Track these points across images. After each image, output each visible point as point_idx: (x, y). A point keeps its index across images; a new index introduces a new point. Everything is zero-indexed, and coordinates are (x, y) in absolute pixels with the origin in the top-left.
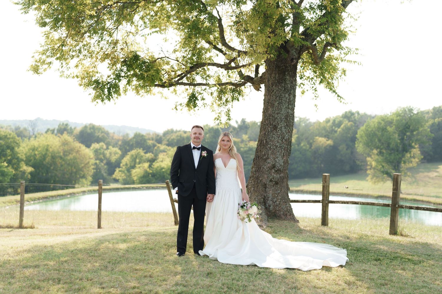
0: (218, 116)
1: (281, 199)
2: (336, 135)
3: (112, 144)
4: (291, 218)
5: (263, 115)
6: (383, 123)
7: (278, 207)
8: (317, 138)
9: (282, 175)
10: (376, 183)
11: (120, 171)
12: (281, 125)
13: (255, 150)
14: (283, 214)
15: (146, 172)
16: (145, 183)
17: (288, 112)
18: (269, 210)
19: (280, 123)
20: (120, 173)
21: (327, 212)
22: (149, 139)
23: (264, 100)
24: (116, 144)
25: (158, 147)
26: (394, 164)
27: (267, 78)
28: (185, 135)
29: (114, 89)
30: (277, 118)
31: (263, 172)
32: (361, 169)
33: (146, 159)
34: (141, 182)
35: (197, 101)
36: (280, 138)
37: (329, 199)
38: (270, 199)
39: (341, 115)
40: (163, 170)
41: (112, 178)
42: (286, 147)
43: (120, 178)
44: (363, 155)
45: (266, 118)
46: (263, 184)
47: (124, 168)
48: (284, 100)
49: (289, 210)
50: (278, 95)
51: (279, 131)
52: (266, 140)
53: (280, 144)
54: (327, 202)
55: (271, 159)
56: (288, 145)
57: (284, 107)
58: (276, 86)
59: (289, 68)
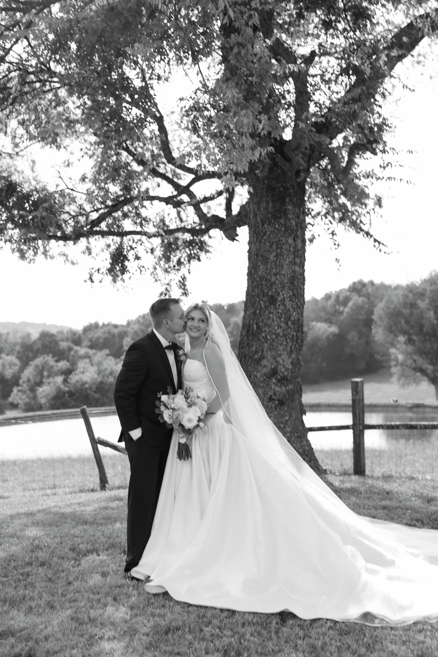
0: (166, 289)
2: (341, 318)
3: (6, 352)
5: (248, 280)
6: (411, 296)
10: (406, 387)
11: (19, 391)
15: (59, 390)
16: (58, 408)
20: (20, 394)
21: (361, 445)
22: (63, 340)
24: (12, 350)
25: (76, 351)
26: (430, 356)
28: (116, 331)
32: (383, 367)
33: (59, 370)
34: (53, 407)
35: (127, 262)
36: (282, 319)
37: (364, 422)
39: (346, 287)
40: (87, 386)
41: (7, 402)
42: (295, 334)
43: (20, 401)
44: (384, 345)
45: (255, 283)
47: (25, 387)
48: (285, 249)
49: (308, 452)
50: (274, 240)
51: (281, 307)
52: (257, 324)
53: (284, 331)
54: (361, 428)
55: (269, 358)
56: (297, 331)
57: (287, 262)
58: (269, 225)
59: (291, 191)
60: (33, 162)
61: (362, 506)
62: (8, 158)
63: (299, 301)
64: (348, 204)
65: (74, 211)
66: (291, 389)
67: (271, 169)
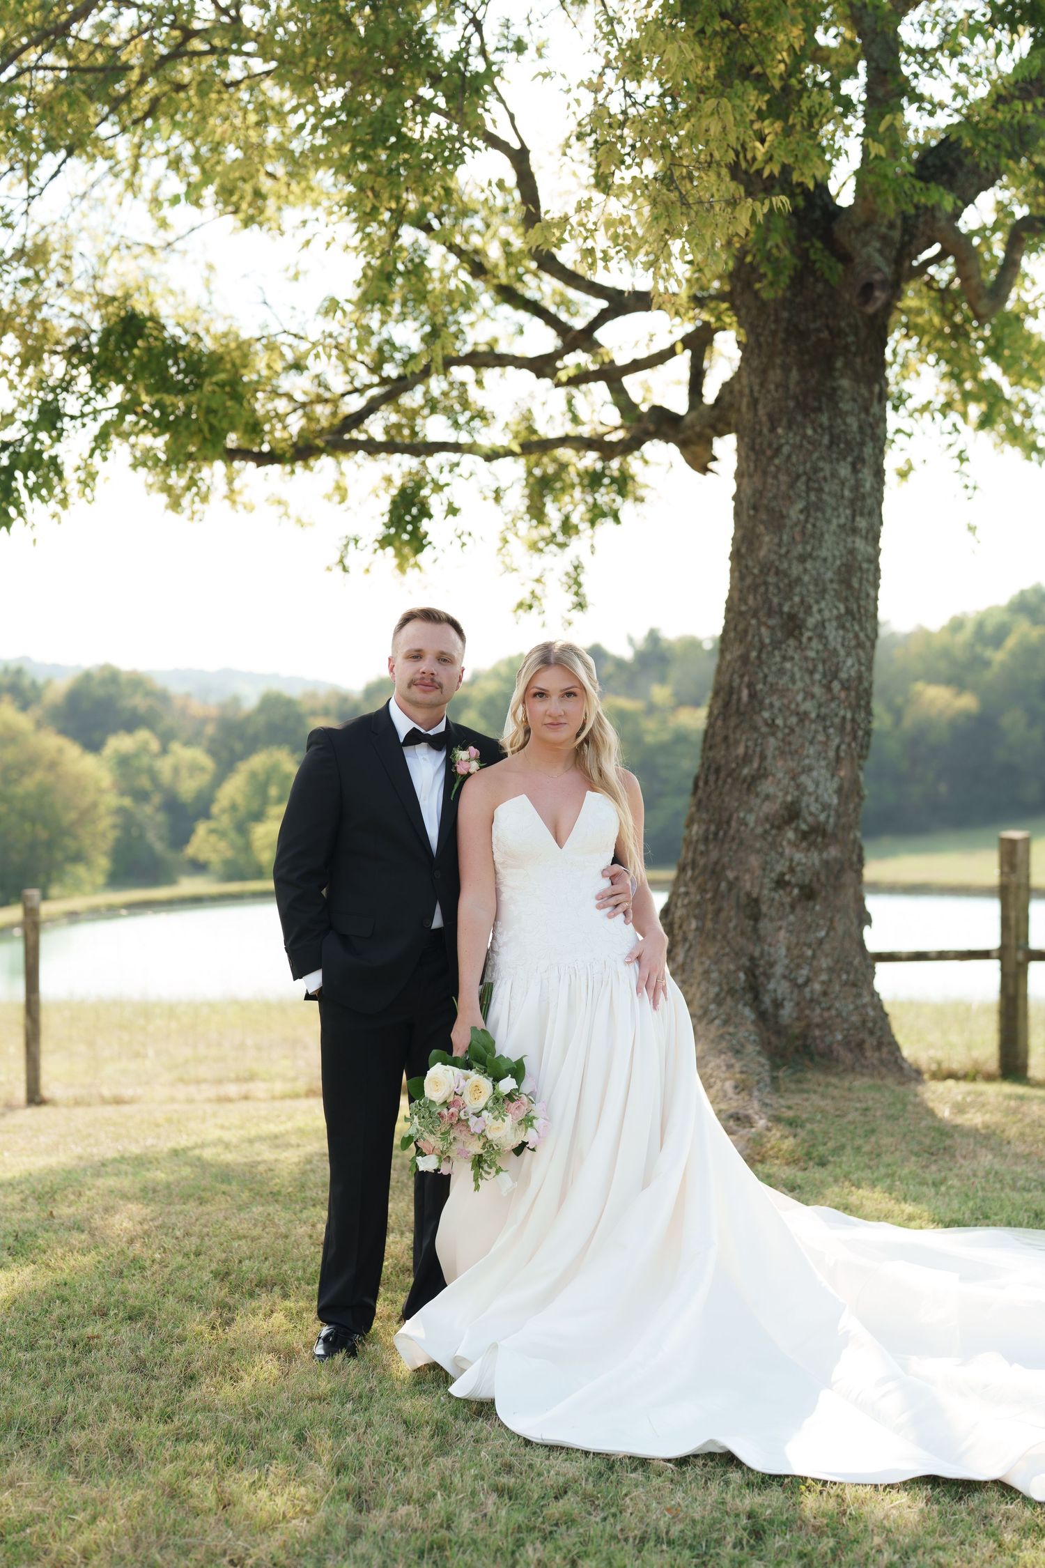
0: (532, 592)
1: (830, 970)
2: (988, 675)
3: (182, 737)
4: (882, 1061)
5: (732, 571)
7: (818, 1011)
8: (919, 686)
9: (833, 852)
11: (211, 831)
12: (820, 611)
13: (698, 738)
14: (846, 1043)
17: (852, 552)
18: (777, 1023)
19: (817, 602)
20: (213, 838)
21: (1020, 1002)
22: (313, 711)
23: (736, 498)
24: (197, 735)
27: (747, 391)
29: (30, 474)
30: (798, 580)
31: (741, 843)
35: (426, 520)
36: (817, 676)
37: (1027, 942)
38: (779, 970)
39: (1003, 601)
41: (182, 857)
42: (849, 716)
43: (211, 856)
45: (749, 581)
46: (743, 900)
47: (225, 821)
48: (830, 493)
49: (875, 1022)
50: (801, 469)
51: (815, 644)
52: (750, 686)
53: (820, 706)
54: (1020, 956)
55: (780, 775)
56: (855, 708)
57: (834, 526)
58: (789, 427)
59: (851, 339)
60: (210, 267)
61: (1008, 1178)
62: (148, 255)
63: (862, 628)
64: (1004, 383)
65: (305, 393)
66: (836, 859)
67: (798, 281)
